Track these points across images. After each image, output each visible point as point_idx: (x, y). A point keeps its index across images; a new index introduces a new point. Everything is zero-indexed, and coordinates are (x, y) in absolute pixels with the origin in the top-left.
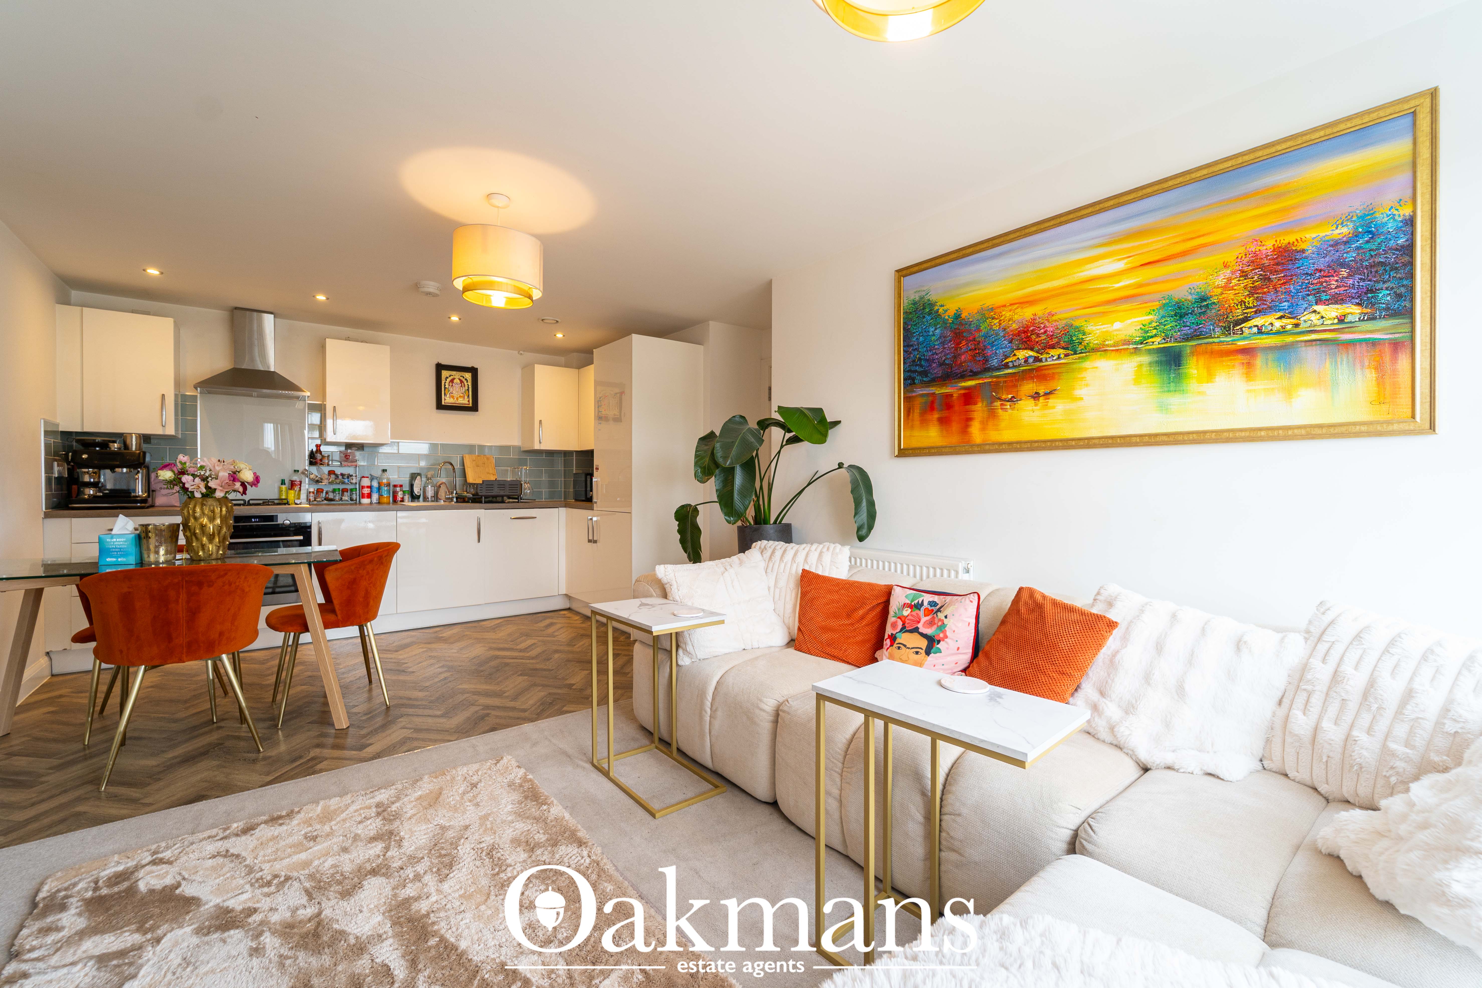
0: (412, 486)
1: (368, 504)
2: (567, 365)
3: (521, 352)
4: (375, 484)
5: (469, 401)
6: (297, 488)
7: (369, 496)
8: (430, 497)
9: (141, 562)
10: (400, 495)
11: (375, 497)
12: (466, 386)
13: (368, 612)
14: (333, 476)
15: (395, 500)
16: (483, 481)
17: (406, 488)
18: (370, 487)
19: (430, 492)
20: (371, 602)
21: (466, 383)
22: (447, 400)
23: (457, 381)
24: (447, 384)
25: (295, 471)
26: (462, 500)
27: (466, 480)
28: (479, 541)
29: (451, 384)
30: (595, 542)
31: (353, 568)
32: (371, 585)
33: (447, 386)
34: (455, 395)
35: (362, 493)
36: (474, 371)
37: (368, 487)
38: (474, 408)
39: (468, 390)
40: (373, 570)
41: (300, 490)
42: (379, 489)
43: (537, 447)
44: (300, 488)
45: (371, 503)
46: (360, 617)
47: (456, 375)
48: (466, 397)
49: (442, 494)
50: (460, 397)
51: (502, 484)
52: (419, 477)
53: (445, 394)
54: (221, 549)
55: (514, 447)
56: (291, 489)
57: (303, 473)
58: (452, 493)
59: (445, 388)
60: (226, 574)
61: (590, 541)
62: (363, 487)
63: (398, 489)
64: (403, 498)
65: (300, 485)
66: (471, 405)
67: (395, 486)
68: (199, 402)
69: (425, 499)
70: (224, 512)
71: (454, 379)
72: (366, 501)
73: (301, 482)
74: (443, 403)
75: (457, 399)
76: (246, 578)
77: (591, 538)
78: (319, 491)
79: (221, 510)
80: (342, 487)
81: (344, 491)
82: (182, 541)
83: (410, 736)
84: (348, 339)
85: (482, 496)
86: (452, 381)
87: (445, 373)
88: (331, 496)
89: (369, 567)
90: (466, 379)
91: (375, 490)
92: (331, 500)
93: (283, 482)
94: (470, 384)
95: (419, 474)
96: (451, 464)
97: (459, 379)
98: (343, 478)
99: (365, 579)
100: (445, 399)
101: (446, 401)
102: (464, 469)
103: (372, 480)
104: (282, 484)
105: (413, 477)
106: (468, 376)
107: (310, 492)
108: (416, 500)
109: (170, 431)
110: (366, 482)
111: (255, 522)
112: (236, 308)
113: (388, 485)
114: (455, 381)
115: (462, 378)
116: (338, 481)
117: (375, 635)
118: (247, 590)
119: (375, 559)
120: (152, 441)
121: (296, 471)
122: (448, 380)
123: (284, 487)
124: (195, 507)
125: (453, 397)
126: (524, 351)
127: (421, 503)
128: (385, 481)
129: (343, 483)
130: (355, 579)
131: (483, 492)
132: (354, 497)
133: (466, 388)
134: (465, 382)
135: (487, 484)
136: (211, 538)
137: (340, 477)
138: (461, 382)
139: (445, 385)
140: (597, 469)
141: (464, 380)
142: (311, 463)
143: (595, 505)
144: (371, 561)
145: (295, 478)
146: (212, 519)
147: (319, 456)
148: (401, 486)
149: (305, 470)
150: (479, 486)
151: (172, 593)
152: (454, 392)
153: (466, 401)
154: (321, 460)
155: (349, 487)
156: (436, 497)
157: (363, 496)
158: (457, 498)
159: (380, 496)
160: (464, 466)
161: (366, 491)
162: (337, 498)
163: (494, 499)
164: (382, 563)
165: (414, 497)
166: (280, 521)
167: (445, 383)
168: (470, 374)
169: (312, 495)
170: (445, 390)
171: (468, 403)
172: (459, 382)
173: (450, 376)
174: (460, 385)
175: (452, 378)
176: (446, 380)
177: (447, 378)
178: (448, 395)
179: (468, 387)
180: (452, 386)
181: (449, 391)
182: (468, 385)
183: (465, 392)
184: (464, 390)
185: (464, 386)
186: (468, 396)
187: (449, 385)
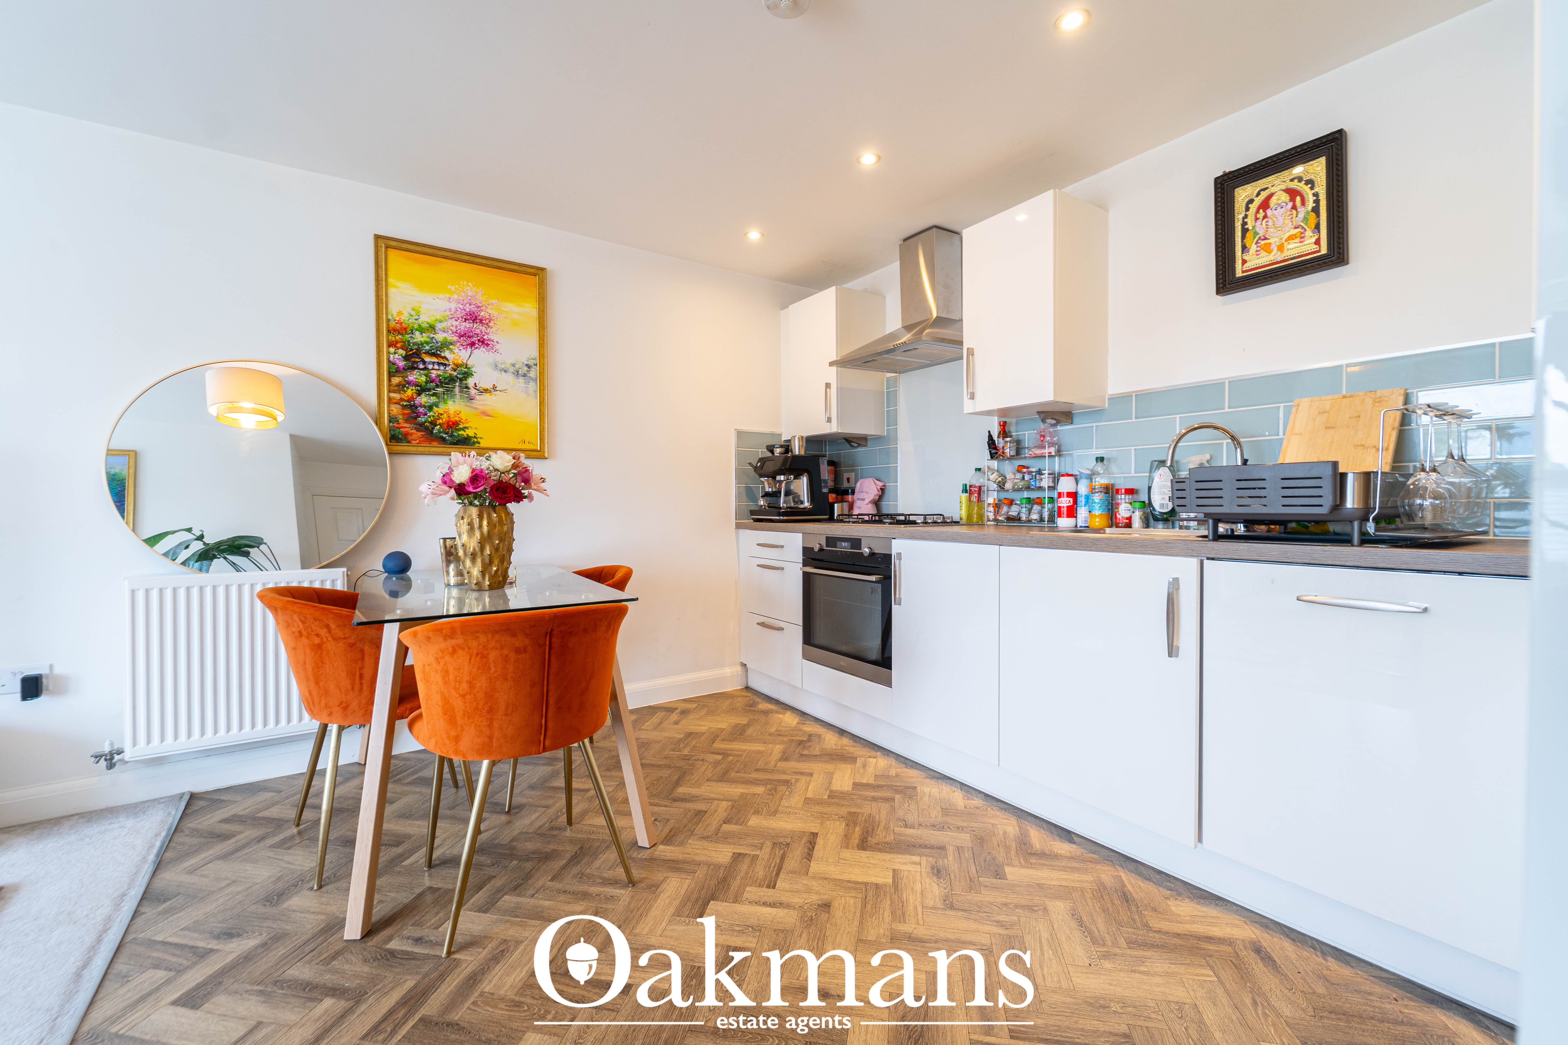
0: (1149, 490)
1: (1070, 531)
4: (1083, 489)
5: (1318, 242)
7: (1072, 512)
10: (1123, 511)
11: (1082, 513)
12: (1310, 200)
14: (1019, 476)
18: (1074, 495)
21: (1307, 195)
22: (1250, 261)
23: (1280, 197)
24: (1251, 219)
25: (976, 470)
29: (1261, 213)
33: (1249, 226)
34: (1275, 239)
35: (1059, 508)
36: (1332, 145)
37: (1070, 495)
38: (1336, 256)
39: (1316, 210)
42: (1088, 498)
45: (1073, 530)
47: (1277, 183)
48: (1309, 233)
50: (1291, 238)
52: (1164, 470)
53: (1244, 248)
57: (984, 472)
59: (1245, 231)
62: (1060, 495)
63: (1122, 498)
64: (1130, 519)
65: (982, 492)
66: (1324, 251)
67: (1119, 492)
71: (1271, 196)
72: (1064, 522)
73: (981, 487)
74: (1239, 274)
75: (1281, 248)
78: (1005, 503)
80: (1030, 495)
81: (1036, 501)
86: (1265, 205)
87: (1242, 194)
88: (1014, 511)
90: (1308, 182)
91: (1081, 500)
92: (1017, 519)
93: (965, 490)
94: (1321, 189)
97: (1290, 190)
100: (1244, 262)
101: (1248, 266)
103: (1078, 481)
104: (963, 492)
106: (1318, 168)
107: (990, 505)
108: (1157, 527)
110: (1066, 485)
113: (1107, 489)
114: (1273, 201)
115: (1295, 185)
116: (1024, 484)
122: (1253, 207)
123: (964, 496)
125: (1268, 249)
128: (1101, 481)
129: (1032, 488)
132: (1045, 514)
133: (1310, 205)
134: (1304, 190)
137: (1031, 477)
138: (1293, 193)
139: (1244, 224)
141: (1300, 186)
142: (993, 456)
145: (974, 482)
147: (1000, 442)
148: (1130, 491)
149: (985, 466)
152: (1272, 231)
153: (1311, 244)
154: (1003, 449)
157: (1060, 513)
159: (1091, 513)
161: (1065, 502)
162: (1024, 517)
165: (1159, 518)
167: (1246, 216)
168: (1323, 160)
169: (991, 509)
170: (1243, 237)
171: (1315, 247)
172: (1285, 197)
173: (1258, 194)
174: (1290, 205)
175: (1264, 195)
176: (1247, 209)
177: (1251, 201)
178: (1253, 248)
179: (1317, 202)
180: (1265, 217)
181: (1256, 233)
182: (1316, 195)
183: (1305, 219)
184: (1301, 215)
185: (1303, 203)
186: (1317, 227)
187: (1257, 219)
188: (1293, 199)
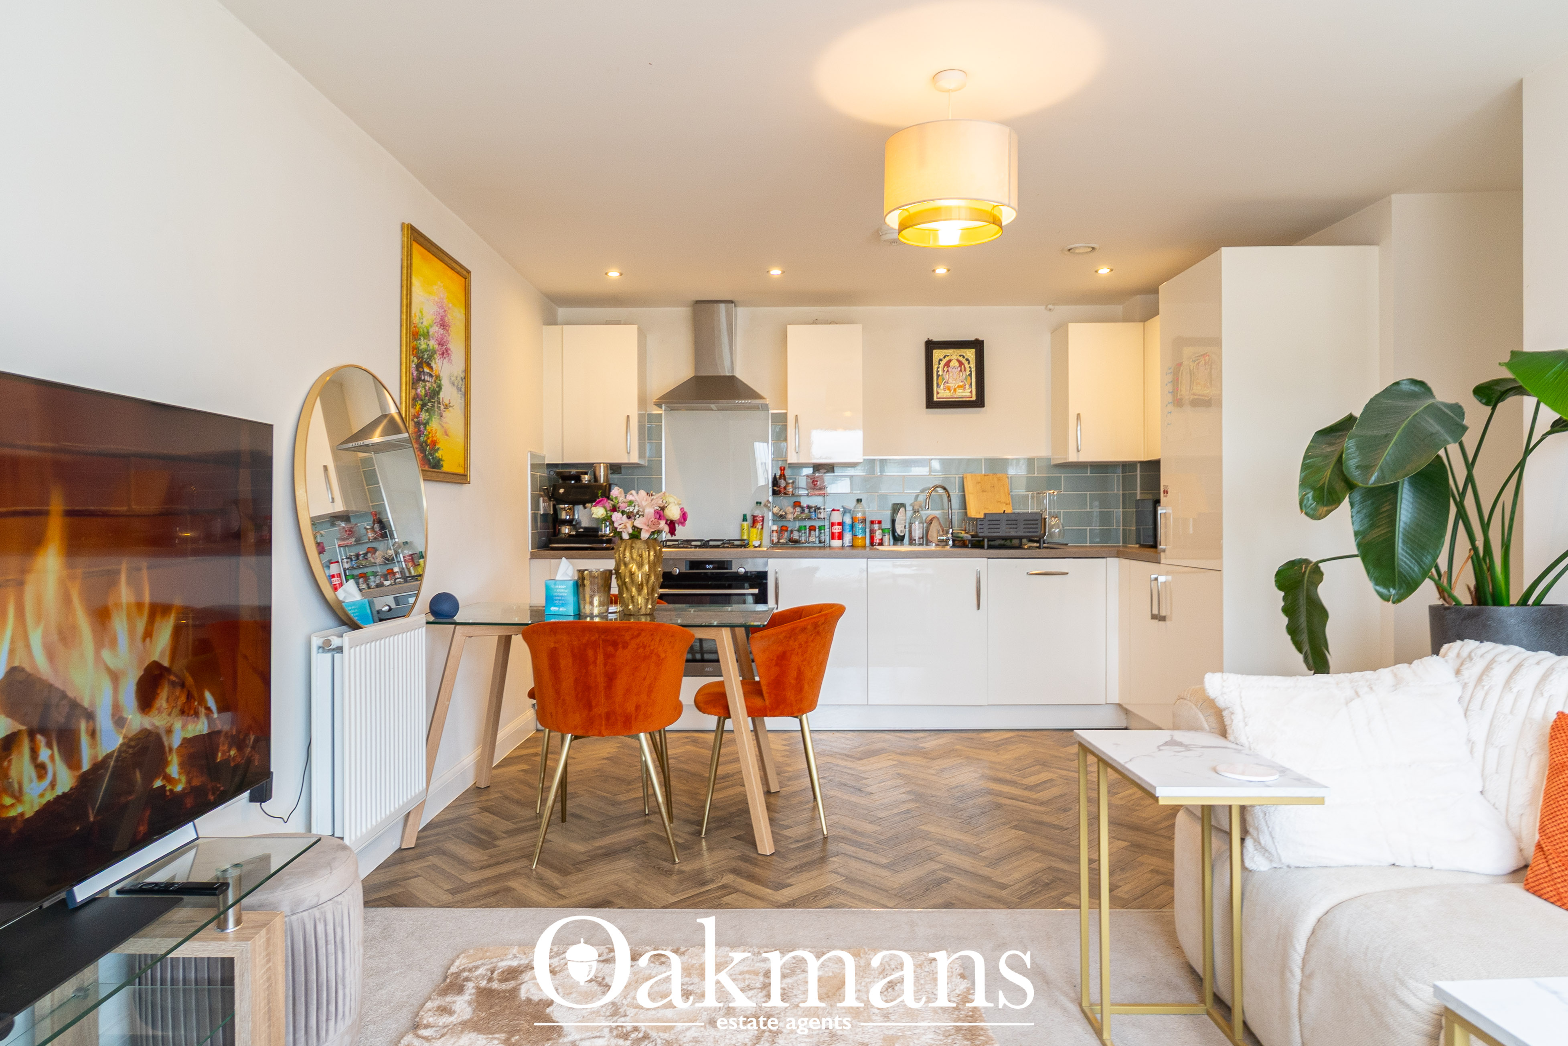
0: (893, 522)
1: (838, 548)
2: (1126, 319)
3: (1050, 306)
4: (848, 520)
5: (971, 392)
6: (759, 526)
7: (840, 536)
8: (917, 539)
9: (579, 615)
10: (878, 535)
11: (848, 537)
12: (968, 370)
13: (801, 700)
14: (798, 509)
15: (872, 543)
16: (985, 514)
17: (887, 525)
18: (842, 524)
19: (917, 533)
20: (806, 687)
21: (967, 366)
22: (941, 394)
23: (954, 363)
24: (940, 370)
25: (757, 503)
26: (959, 543)
27: (966, 513)
28: (979, 608)
29: (946, 369)
30: (1163, 619)
31: (781, 637)
32: (804, 663)
33: (940, 373)
34: (952, 385)
35: (833, 533)
36: (978, 345)
37: (839, 524)
38: (979, 402)
39: (970, 375)
40: (806, 642)
41: (762, 528)
42: (852, 526)
43: (1073, 457)
44: (762, 525)
45: (843, 546)
46: (792, 706)
48: (967, 387)
49: (934, 534)
50: (959, 387)
51: (1013, 520)
52: (902, 510)
53: (938, 385)
54: (650, 602)
55: (1039, 459)
56: (752, 527)
57: (766, 506)
58: (947, 533)
59: (938, 376)
60: (639, 635)
61: (1154, 617)
62: (833, 524)
63: (876, 526)
64: (882, 539)
65: (763, 521)
66: (974, 398)
67: (872, 522)
68: (663, 421)
69: (912, 541)
70: (652, 558)
71: (950, 361)
72: (836, 543)
73: (763, 517)
74: (935, 399)
75: (955, 390)
76: (660, 640)
77: (1155, 612)
78: (783, 529)
79: (649, 555)
80: (808, 524)
81: (812, 528)
82: (614, 590)
83: (838, 886)
84: (815, 322)
85: (984, 537)
86: (947, 364)
87: (937, 354)
88: (796, 536)
89: (802, 638)
90: (967, 360)
91: (847, 528)
92: (796, 542)
93: (745, 519)
94: (973, 365)
95: (903, 505)
96: (944, 489)
97: (958, 361)
98: (810, 512)
99: (797, 654)
100: (938, 393)
101: (939, 395)
102: (964, 496)
103: (844, 512)
104: (744, 520)
105: (896, 508)
106: (970, 354)
107: (773, 531)
108: (899, 543)
109: (634, 459)
110: (837, 517)
111: (709, 569)
112: (698, 302)
113: (864, 521)
114: (952, 364)
115: (961, 359)
116: (804, 516)
117: (811, 731)
118: (663, 655)
119: (809, 627)
120: (623, 471)
121: (759, 503)
122: (943, 363)
123: (745, 524)
124: (625, 550)
125: (949, 389)
126: (1054, 304)
127: (905, 548)
128: (859, 515)
129: (810, 519)
130: (784, 653)
131: (985, 533)
132: (823, 539)
133: (968, 373)
134: (966, 363)
135: (992, 519)
136: (640, 588)
137: (807, 511)
138: (961, 363)
139: (938, 372)
140: (1166, 492)
141: (964, 361)
142: (775, 493)
143: (1162, 554)
144: (804, 630)
145: (757, 513)
146: (640, 566)
147: (782, 483)
148: (880, 522)
149: (768, 501)
150: (979, 523)
151: (590, 653)
152: (950, 381)
153: (968, 393)
154: (785, 488)
155: (817, 524)
156: (926, 539)
157: (833, 537)
158: (953, 541)
159: (854, 536)
160: (964, 491)
161: (837, 529)
162: (803, 539)
163: (1008, 543)
164: (818, 633)
165: (898, 539)
166: (734, 570)
167: (938, 368)
168: (973, 350)
169: (775, 534)
170: (937, 379)
171: (969, 394)
172: (957, 364)
173: (944, 357)
174: (959, 369)
175: (947, 359)
176: (940, 364)
177: (941, 360)
178: (942, 387)
179: (971, 371)
180: (948, 371)
181: (943, 379)
182: (970, 367)
183: (966, 379)
184: (964, 376)
185: (965, 370)
186: (971, 384)
187: (944, 371)
188: (960, 366)
